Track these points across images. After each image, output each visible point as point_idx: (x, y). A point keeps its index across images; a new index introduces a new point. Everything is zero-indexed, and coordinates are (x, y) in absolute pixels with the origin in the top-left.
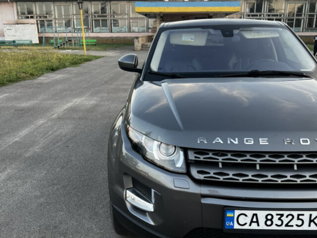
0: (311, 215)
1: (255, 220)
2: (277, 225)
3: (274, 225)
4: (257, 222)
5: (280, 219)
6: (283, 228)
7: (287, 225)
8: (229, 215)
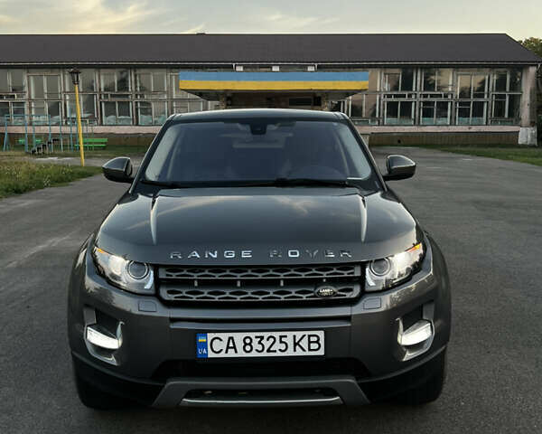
0: (295, 336)
1: (231, 345)
2: (257, 350)
3: (254, 350)
4: (234, 347)
5: (260, 343)
6: (265, 354)
7: (269, 351)
8: (201, 340)
